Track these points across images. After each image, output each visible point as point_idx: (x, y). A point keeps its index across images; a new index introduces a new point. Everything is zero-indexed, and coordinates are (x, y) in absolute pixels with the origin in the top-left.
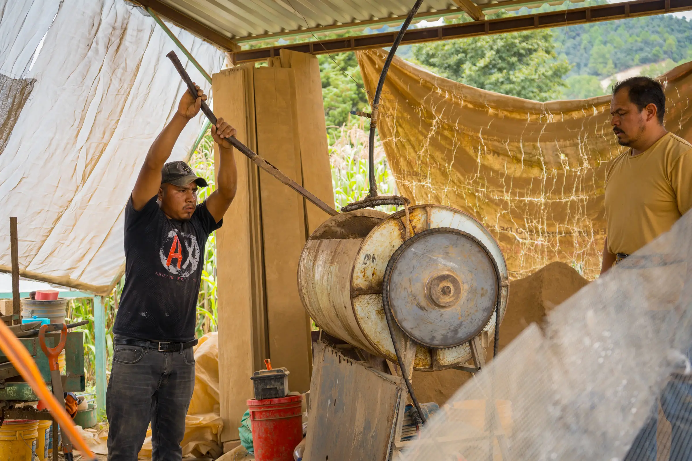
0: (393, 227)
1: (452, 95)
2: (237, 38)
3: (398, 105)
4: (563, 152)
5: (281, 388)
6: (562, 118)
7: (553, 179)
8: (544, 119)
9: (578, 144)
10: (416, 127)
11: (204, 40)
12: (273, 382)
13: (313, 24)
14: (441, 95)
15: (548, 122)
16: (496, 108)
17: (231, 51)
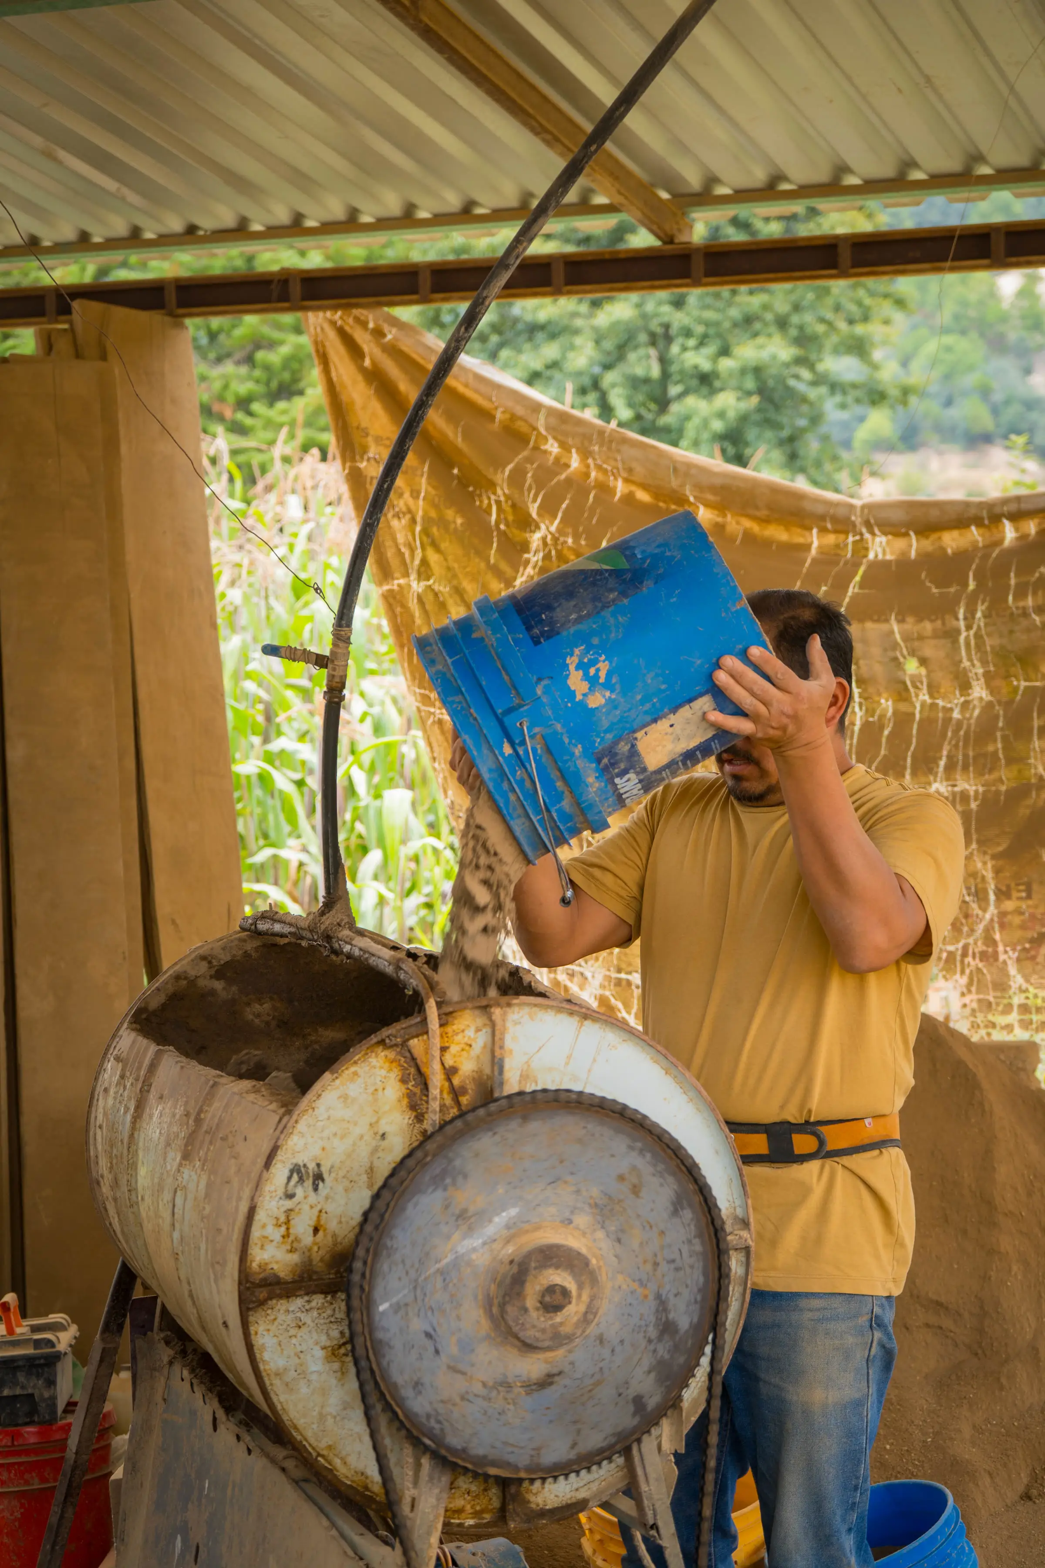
0: (383, 1072)
1: (590, 461)
3: (429, 483)
4: (913, 653)
5: (46, 1395)
6: (914, 546)
7: (882, 728)
8: (861, 548)
9: (958, 632)
10: (481, 553)
12: (21, 1377)
13: (176, 225)
14: (557, 460)
15: (871, 556)
16: (721, 507)
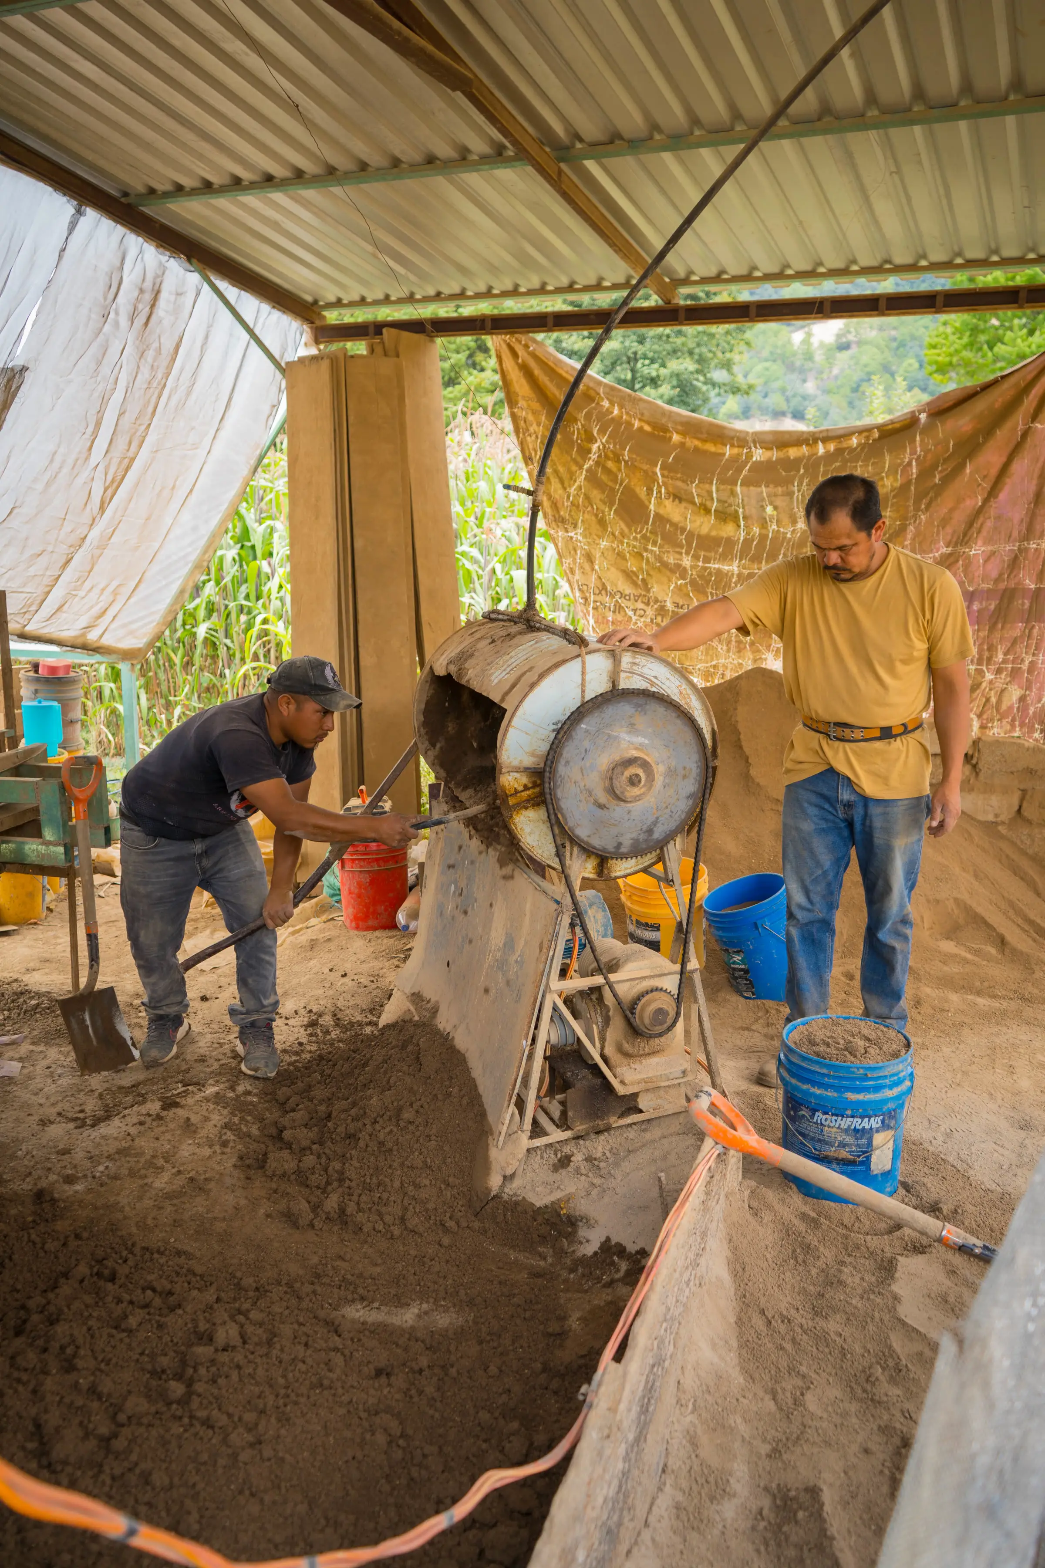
1: (624, 410)
2: (321, 303)
3: (546, 418)
4: (771, 503)
6: (775, 455)
7: (753, 541)
8: (749, 456)
9: (794, 493)
10: (569, 453)
11: (274, 307)
13: (432, 292)
14: (608, 409)
15: (755, 459)
16: (683, 434)
17: (312, 323)
